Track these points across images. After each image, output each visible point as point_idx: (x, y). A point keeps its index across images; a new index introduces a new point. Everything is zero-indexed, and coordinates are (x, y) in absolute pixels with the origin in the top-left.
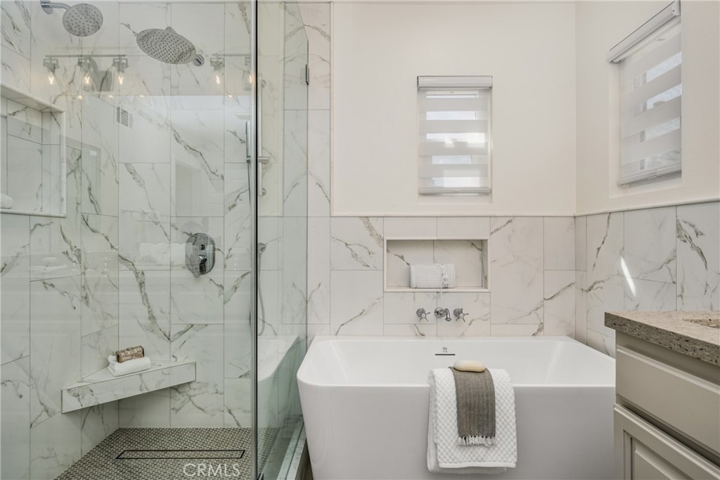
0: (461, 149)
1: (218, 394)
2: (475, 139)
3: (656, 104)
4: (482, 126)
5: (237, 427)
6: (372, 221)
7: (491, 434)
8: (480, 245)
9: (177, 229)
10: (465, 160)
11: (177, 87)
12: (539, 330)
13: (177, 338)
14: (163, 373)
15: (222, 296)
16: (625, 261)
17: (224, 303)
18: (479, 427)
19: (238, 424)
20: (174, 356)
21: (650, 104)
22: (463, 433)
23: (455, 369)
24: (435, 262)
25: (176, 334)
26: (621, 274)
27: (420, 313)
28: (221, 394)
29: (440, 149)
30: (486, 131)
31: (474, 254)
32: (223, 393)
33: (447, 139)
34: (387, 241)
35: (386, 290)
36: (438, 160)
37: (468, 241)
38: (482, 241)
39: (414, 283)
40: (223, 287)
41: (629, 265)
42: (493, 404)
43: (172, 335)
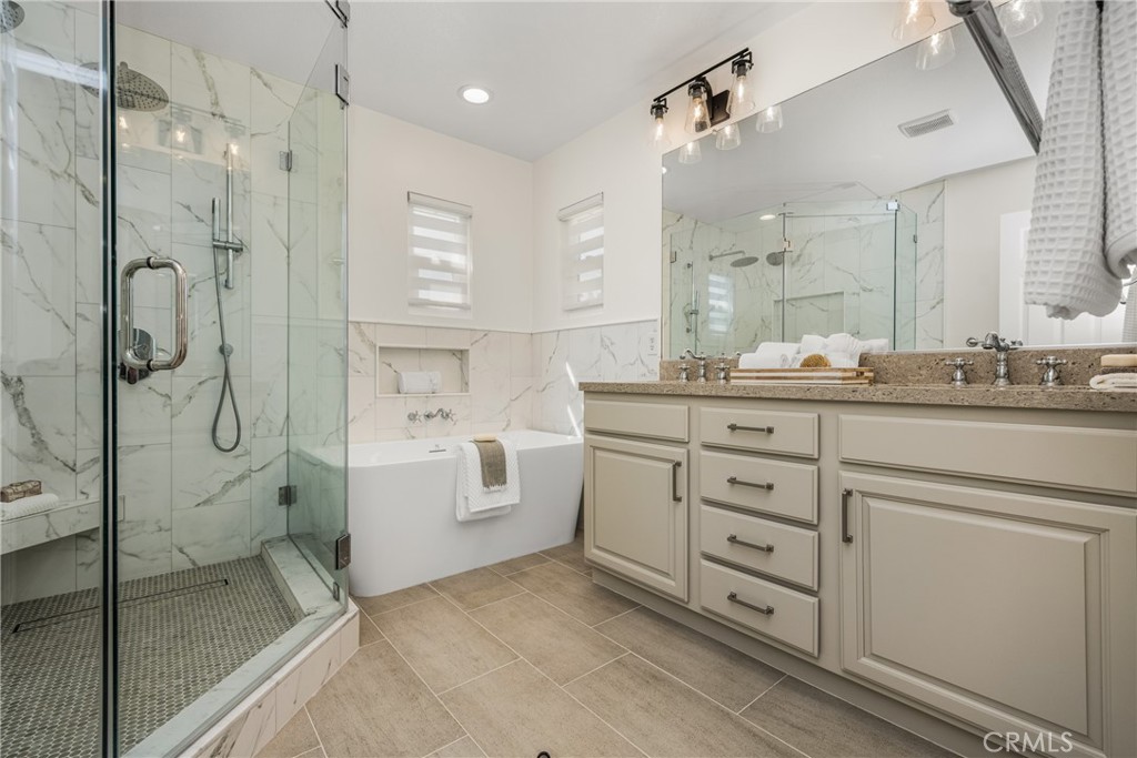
0: (445, 267)
1: (163, 532)
2: (457, 259)
3: (588, 257)
4: (462, 249)
5: (191, 567)
6: (363, 327)
7: (504, 482)
8: (461, 354)
9: (87, 319)
10: (448, 277)
11: (89, 128)
12: (508, 425)
13: (89, 468)
14: (79, 512)
15: (168, 409)
16: (570, 365)
17: (172, 417)
18: (496, 479)
19: (194, 563)
20: (83, 493)
21: (583, 257)
22: (486, 484)
23: (476, 441)
24: (421, 370)
25: (88, 462)
26: (567, 375)
27: (412, 417)
28: (166, 531)
29: (425, 263)
30: (465, 254)
31: (455, 362)
32: (170, 529)
33: (435, 256)
34: (380, 348)
35: (378, 395)
36: (424, 274)
37: (450, 350)
38: (461, 351)
39: (405, 387)
40: (170, 398)
41: (572, 367)
42: (505, 466)
43: (78, 465)
